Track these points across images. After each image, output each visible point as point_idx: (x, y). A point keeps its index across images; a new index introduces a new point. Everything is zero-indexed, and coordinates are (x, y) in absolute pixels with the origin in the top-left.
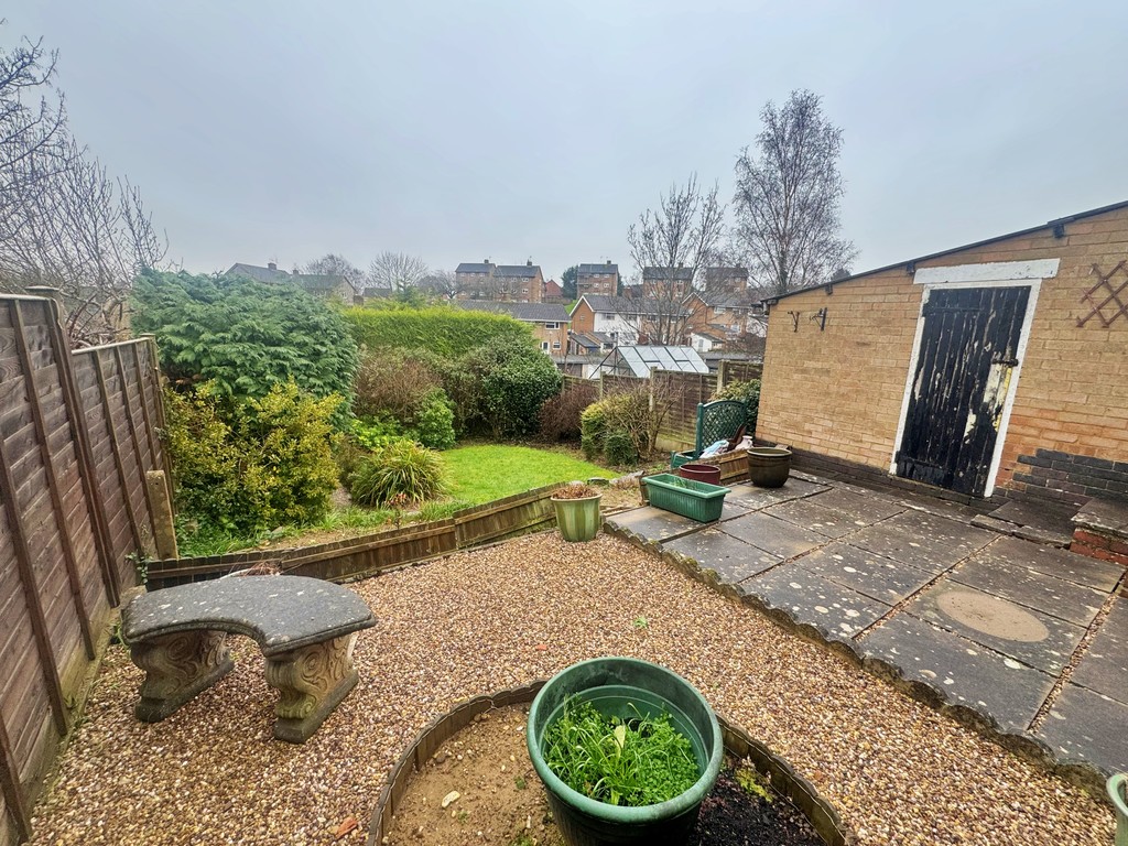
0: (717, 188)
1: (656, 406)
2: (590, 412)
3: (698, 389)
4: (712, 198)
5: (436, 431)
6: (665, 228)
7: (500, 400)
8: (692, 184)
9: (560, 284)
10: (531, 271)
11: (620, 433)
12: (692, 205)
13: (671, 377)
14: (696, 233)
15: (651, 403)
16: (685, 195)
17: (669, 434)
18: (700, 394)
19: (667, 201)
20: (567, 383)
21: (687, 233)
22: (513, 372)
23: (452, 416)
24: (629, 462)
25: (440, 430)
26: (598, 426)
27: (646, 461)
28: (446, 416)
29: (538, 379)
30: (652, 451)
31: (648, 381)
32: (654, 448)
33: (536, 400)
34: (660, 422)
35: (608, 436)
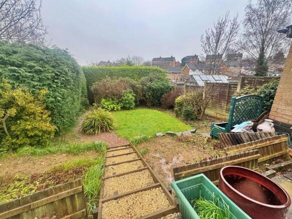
0: (237, 16)
1: (206, 97)
2: (179, 99)
3: (226, 90)
4: (235, 20)
5: (128, 104)
6: (215, 34)
7: (150, 94)
8: (227, 15)
9: (181, 62)
10: (172, 59)
11: (189, 108)
12: (226, 24)
13: (213, 85)
14: (227, 34)
15: (204, 96)
16: (224, 20)
17: (211, 109)
18: (227, 92)
19: (216, 23)
20: (174, 89)
21: (224, 35)
22: (155, 85)
23: (134, 99)
24: (192, 119)
25: (130, 103)
26: (181, 105)
27: (199, 120)
28: (131, 99)
29: (163, 87)
30: (203, 115)
31: (203, 87)
32: (204, 114)
33: (162, 94)
34: (207, 104)
35: (184, 109)
